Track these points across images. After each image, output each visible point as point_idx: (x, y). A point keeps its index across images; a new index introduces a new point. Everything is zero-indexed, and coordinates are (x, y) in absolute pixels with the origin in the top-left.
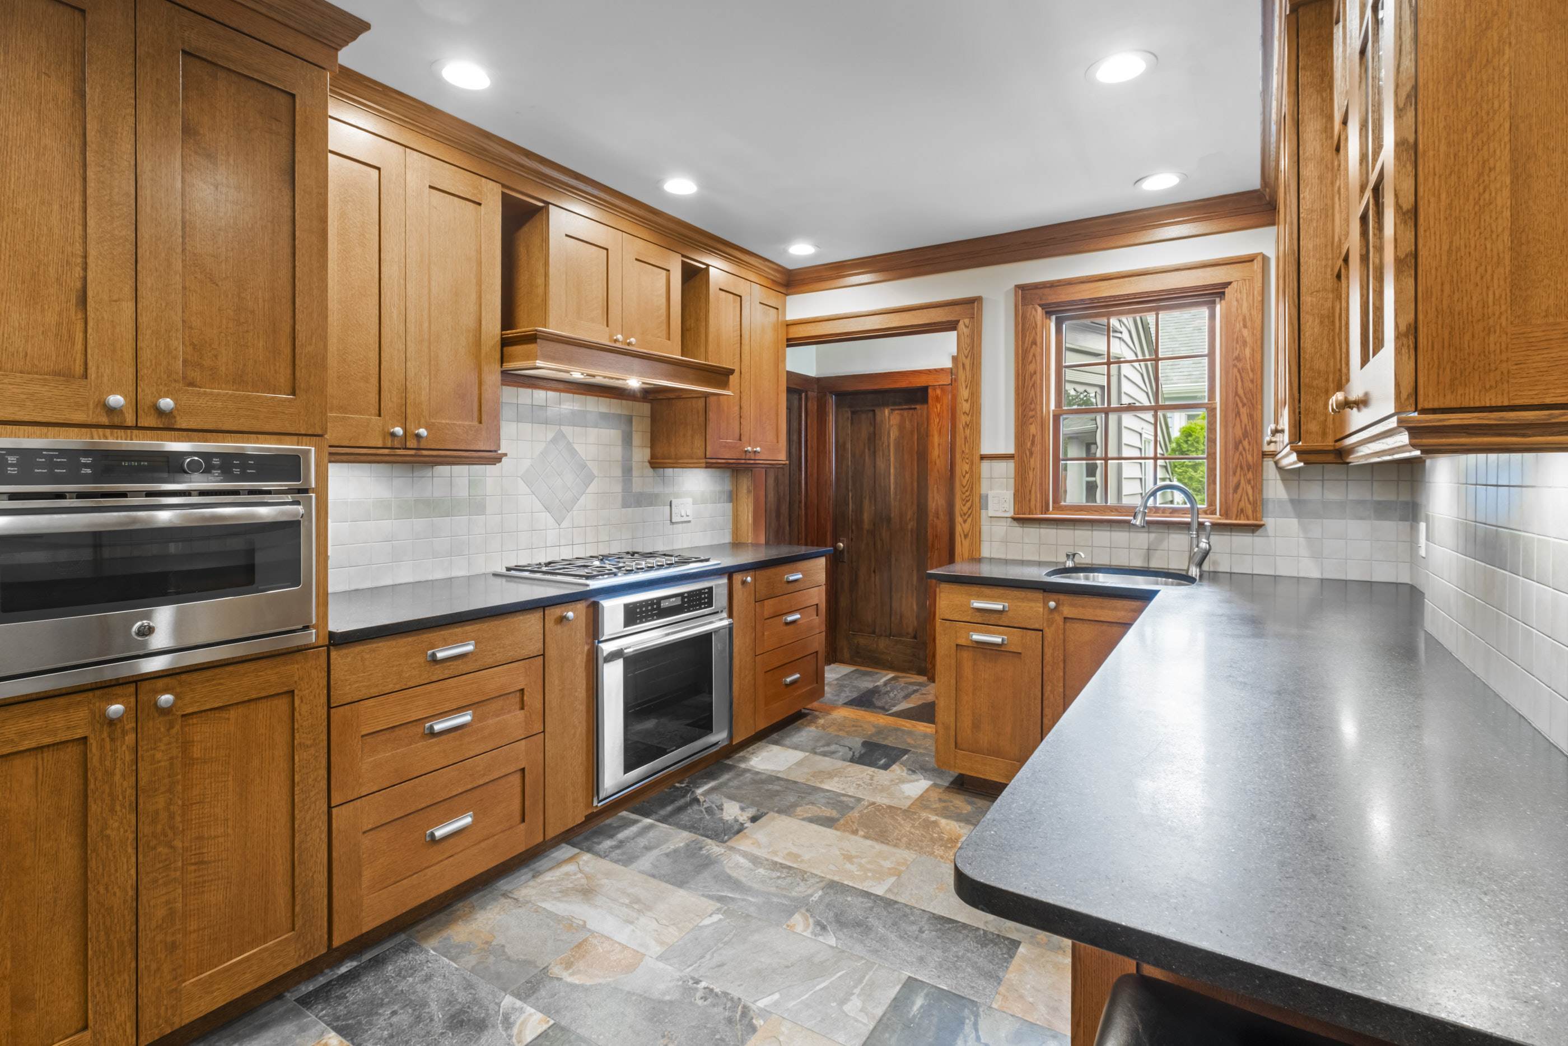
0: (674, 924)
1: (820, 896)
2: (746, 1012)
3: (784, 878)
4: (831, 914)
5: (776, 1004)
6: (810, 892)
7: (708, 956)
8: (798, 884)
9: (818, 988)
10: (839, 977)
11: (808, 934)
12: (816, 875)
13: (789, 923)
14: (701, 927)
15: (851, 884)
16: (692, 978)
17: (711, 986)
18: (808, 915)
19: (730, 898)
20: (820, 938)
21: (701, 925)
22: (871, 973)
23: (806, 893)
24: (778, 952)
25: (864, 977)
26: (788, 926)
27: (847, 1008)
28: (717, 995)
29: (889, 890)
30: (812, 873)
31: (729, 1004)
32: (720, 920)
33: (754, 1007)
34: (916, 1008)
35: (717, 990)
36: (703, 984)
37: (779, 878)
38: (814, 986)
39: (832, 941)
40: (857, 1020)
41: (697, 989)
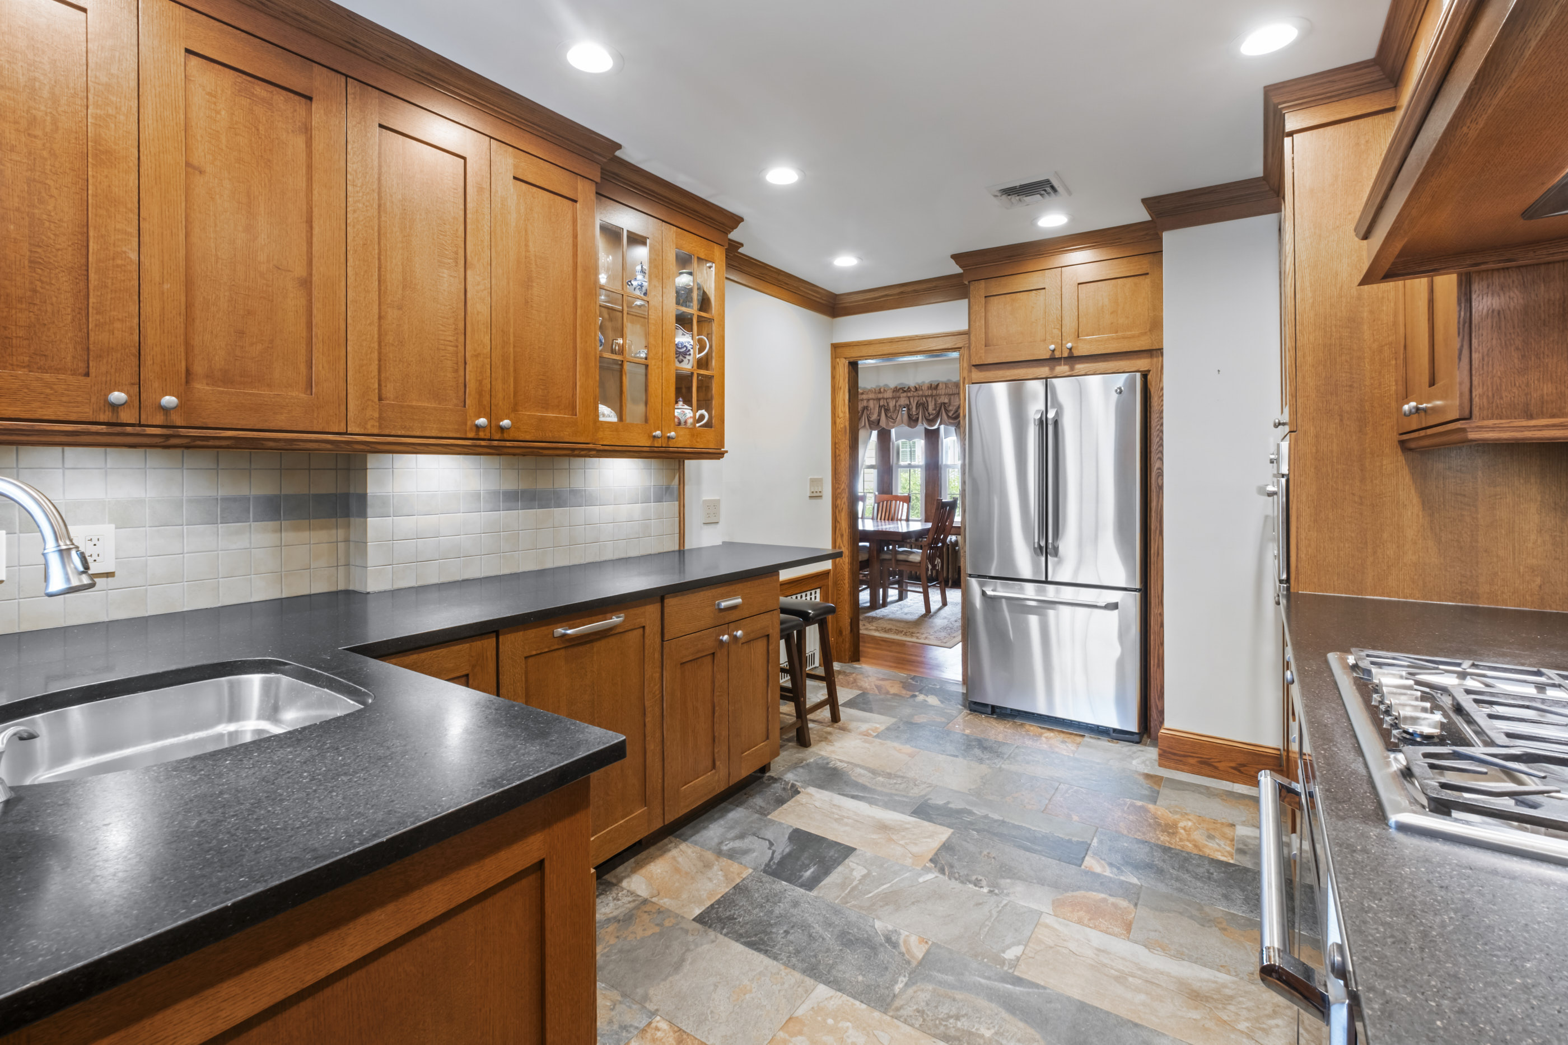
0: (1051, 947)
1: (896, 982)
2: (942, 871)
3: (949, 1017)
4: (881, 956)
5: (920, 875)
6: (910, 991)
7: (995, 914)
8: (927, 1004)
9: (889, 885)
10: (870, 893)
11: (904, 933)
12: (905, 1022)
13: (927, 947)
14: (1019, 944)
15: (857, 1003)
16: (996, 894)
17: (977, 888)
18: (907, 956)
19: (1007, 983)
20: (890, 928)
21: (1021, 948)
22: (843, 895)
23: (914, 988)
24: (929, 915)
25: (849, 892)
26: (927, 942)
27: (865, 871)
28: (970, 882)
29: (808, 992)
30: (912, 1025)
31: (957, 875)
32: (1004, 952)
33: (937, 874)
34: (812, 870)
35: (971, 886)
36: (985, 890)
37: (957, 1018)
38: (891, 886)
39: (878, 925)
40: (857, 864)
41: (989, 886)
